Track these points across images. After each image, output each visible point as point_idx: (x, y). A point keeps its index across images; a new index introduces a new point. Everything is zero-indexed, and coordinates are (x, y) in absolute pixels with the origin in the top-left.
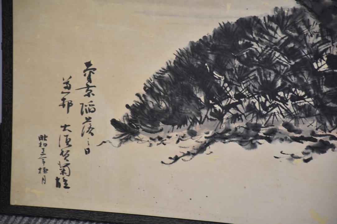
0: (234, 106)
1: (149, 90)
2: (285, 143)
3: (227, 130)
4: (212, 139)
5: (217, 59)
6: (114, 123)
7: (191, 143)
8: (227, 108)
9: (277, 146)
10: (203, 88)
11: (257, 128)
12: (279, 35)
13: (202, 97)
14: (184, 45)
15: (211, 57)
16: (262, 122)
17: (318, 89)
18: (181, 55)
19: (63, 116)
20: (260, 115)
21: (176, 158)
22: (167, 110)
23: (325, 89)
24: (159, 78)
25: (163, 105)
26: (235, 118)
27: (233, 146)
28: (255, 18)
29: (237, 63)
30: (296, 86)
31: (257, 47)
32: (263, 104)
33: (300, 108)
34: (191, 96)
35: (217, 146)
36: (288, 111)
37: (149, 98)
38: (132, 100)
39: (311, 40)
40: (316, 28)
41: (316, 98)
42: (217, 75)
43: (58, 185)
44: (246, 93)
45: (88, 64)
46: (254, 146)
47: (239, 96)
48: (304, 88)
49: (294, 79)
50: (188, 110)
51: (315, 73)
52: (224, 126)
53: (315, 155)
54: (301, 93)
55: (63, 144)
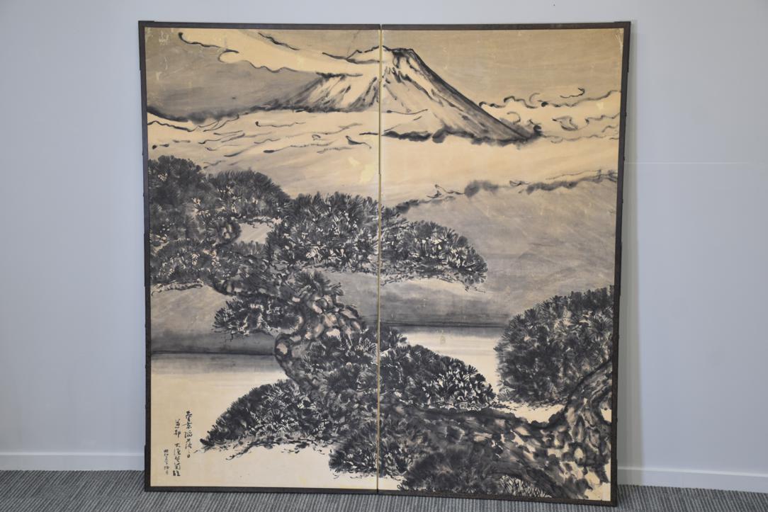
0: (261, 428)
1: (219, 423)
2: (286, 445)
3: (258, 440)
4: (251, 445)
5: (252, 405)
6: (202, 441)
7: (241, 448)
8: (257, 429)
9: (283, 446)
10: (245, 420)
11: (272, 438)
12: (281, 392)
13: (245, 425)
14: (236, 400)
15: (249, 405)
16: (275, 435)
17: (300, 417)
18: (234, 405)
19: (176, 439)
20: (274, 432)
21: (233, 456)
22: (228, 432)
23: (303, 417)
24: (224, 417)
25: (226, 430)
26: (262, 434)
28: (269, 385)
29: (261, 407)
30: (290, 416)
31: (270, 399)
32: (275, 426)
33: (292, 427)
34: (240, 425)
35: (254, 449)
36: (287, 429)
37: (219, 427)
38: (210, 429)
39: (296, 394)
40: (298, 388)
41: (300, 422)
42: (252, 413)
43: (174, 474)
44: (266, 421)
45: (188, 412)
46: (271, 447)
47: (263, 423)
48: (294, 417)
49: (289, 413)
50: (239, 432)
51: (298, 410)
52: (256, 438)
53: (300, 449)
54: (293, 420)
55: (177, 453)
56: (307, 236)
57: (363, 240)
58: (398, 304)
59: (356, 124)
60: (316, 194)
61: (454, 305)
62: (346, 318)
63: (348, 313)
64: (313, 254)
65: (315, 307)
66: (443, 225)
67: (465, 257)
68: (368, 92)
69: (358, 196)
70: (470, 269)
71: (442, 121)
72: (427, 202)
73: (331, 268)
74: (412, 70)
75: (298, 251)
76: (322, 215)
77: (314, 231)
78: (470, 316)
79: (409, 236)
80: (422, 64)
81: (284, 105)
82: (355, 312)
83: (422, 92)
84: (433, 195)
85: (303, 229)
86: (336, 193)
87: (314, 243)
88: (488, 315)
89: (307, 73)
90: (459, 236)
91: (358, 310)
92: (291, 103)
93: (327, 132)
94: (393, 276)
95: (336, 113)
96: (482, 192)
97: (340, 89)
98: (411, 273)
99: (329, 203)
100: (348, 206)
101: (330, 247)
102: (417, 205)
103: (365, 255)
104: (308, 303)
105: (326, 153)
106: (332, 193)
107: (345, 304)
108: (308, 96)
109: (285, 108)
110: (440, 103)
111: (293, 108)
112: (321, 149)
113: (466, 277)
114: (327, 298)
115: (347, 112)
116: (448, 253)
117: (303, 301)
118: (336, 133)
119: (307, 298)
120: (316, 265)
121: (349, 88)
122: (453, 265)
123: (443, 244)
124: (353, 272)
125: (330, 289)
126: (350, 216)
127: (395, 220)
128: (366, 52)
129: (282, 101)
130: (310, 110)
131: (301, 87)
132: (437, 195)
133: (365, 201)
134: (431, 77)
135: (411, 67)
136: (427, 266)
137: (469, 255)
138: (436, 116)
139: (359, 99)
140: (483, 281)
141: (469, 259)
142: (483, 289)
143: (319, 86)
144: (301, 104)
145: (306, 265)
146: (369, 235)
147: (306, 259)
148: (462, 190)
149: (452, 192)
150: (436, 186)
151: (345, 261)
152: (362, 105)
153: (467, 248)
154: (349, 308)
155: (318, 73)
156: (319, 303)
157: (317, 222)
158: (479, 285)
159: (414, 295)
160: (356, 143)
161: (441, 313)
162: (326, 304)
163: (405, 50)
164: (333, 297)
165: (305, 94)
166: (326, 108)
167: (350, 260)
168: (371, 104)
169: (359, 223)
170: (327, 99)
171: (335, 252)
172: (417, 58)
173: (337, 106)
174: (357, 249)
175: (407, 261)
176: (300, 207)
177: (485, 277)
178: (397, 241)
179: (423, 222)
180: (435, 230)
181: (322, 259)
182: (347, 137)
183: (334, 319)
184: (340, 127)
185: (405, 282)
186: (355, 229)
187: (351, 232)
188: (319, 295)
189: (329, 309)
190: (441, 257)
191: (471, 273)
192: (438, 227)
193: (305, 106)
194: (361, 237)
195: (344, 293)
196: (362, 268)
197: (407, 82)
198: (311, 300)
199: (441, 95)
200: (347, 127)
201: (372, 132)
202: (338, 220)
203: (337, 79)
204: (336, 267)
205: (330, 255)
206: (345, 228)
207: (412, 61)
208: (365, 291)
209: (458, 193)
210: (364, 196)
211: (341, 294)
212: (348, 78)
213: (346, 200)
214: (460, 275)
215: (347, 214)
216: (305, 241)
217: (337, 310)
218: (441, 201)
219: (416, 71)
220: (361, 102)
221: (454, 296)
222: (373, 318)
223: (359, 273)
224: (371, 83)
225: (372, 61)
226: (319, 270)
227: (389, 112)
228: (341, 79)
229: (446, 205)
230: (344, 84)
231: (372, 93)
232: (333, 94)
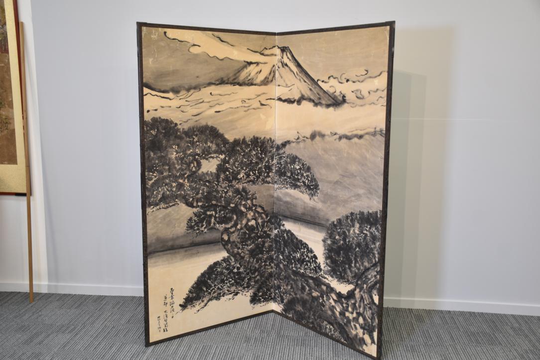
0: (214, 289)
1: (190, 292)
2: (228, 296)
3: (212, 297)
4: (208, 301)
5: (209, 276)
6: (180, 305)
7: (203, 304)
8: (212, 291)
9: (226, 297)
10: (205, 286)
11: (220, 294)
12: (224, 265)
13: (205, 289)
14: (199, 274)
15: (207, 276)
16: (221, 291)
17: (234, 277)
18: (199, 278)
19: (165, 308)
20: (221, 290)
21: (199, 310)
22: (195, 296)
23: (236, 277)
24: (193, 287)
25: (194, 295)
26: (214, 292)
27: (214, 301)
28: (218, 261)
29: (214, 276)
30: (229, 278)
31: (219, 270)
32: (221, 286)
33: (231, 284)
34: (202, 290)
35: (210, 302)
36: (228, 286)
37: (190, 294)
38: (185, 296)
39: (232, 264)
40: (233, 260)
41: (235, 280)
42: (209, 281)
43: (164, 331)
44: (217, 284)
45: (172, 289)
46: (219, 299)
47: (215, 286)
48: (232, 278)
49: (229, 276)
50: (201, 294)
51: (234, 273)
52: (211, 296)
53: (235, 297)
54: (231, 280)
55: (165, 317)
56: (238, 165)
57: (267, 164)
58: (281, 203)
59: (264, 93)
60: (243, 138)
61: (304, 209)
62: (258, 212)
63: (259, 210)
64: (242, 176)
65: (243, 209)
66: (301, 158)
67: (310, 179)
68: (270, 73)
69: (265, 137)
70: (312, 187)
71: (301, 92)
72: (294, 142)
73: (251, 183)
74: (288, 60)
75: (234, 175)
76: (246, 151)
77: (242, 161)
78: (311, 217)
79: (286, 162)
80: (293, 56)
81: (226, 82)
82: (263, 208)
83: (292, 73)
84: (296, 138)
85: (236, 160)
86: (254, 136)
87: (242, 168)
88: (319, 218)
89: (238, 61)
90: (307, 165)
91: (264, 206)
92: (230, 80)
93: (250, 98)
94: (280, 186)
95: (254, 86)
96: (318, 138)
97: (256, 72)
98: (287, 185)
99: (250, 143)
100: (260, 144)
101: (250, 171)
102: (290, 143)
103: (268, 173)
104: (239, 206)
105: (249, 112)
106: (252, 137)
107: (258, 204)
108: (239, 76)
109: (227, 83)
110: (300, 80)
111: (231, 83)
112: (246, 109)
113: (310, 192)
114: (249, 202)
115: (260, 86)
116: (302, 175)
117: (236, 205)
118: (254, 99)
119: (238, 203)
120: (243, 182)
121: (261, 71)
122: (304, 182)
123: (300, 169)
124: (262, 184)
125: (250, 196)
126: (260, 150)
127: (281, 152)
128: (270, 49)
129: (225, 79)
130: (240, 85)
131: (236, 70)
132: (298, 138)
133: (268, 141)
134: (296, 64)
135: (288, 58)
136: (293, 182)
137: (311, 178)
138: (298, 88)
139: (266, 78)
140: (317, 196)
141: (311, 181)
142: (317, 200)
143: (245, 69)
144: (236, 81)
145: (238, 183)
146: (270, 161)
147: (238, 179)
148: (309, 137)
149: (304, 137)
150: (298, 132)
151: (258, 177)
152: (267, 81)
153: (311, 173)
154: (260, 206)
155: (244, 61)
156: (245, 206)
157: (243, 155)
158: (315, 198)
159: (288, 199)
160: (264, 105)
161: (299, 213)
162: (248, 206)
163: (286, 47)
164: (252, 201)
165: (237, 75)
166: (249, 83)
167: (261, 177)
168: (272, 81)
169: (265, 154)
170: (249, 78)
171: (253, 173)
172: (291, 52)
173: (255, 82)
174: (264, 169)
175: (285, 177)
176: (234, 147)
177: (318, 193)
178: (281, 165)
179: (292, 154)
180: (297, 160)
181: (246, 178)
182: (260, 101)
183: (252, 214)
184: (256, 95)
185: (284, 190)
186: (263, 158)
187: (261, 159)
188: (245, 201)
189: (250, 209)
190: (299, 177)
191: (312, 189)
192: (299, 158)
193: (238, 82)
194: (266, 162)
195: (258, 197)
196: (266, 181)
197: (286, 67)
198: (240, 204)
199: (300, 75)
200: (259, 95)
201: (272, 98)
202: (254, 153)
203: (255, 65)
204: (253, 182)
205: (250, 175)
206: (258, 158)
207: (288, 54)
208: (268, 195)
209: (307, 138)
210: (268, 137)
211: (256, 198)
212: (260, 65)
213: (259, 141)
214: (307, 190)
215: (259, 149)
216: (237, 168)
217: (254, 208)
218: (299, 142)
219: (290, 60)
220: (267, 80)
221: (304, 202)
222: (271, 210)
223: (265, 184)
224: (272, 68)
225: (272, 55)
226: (245, 185)
227: (279, 86)
228: (257, 65)
229: (302, 145)
230: (258, 69)
231: (272, 74)
232: (253, 74)
